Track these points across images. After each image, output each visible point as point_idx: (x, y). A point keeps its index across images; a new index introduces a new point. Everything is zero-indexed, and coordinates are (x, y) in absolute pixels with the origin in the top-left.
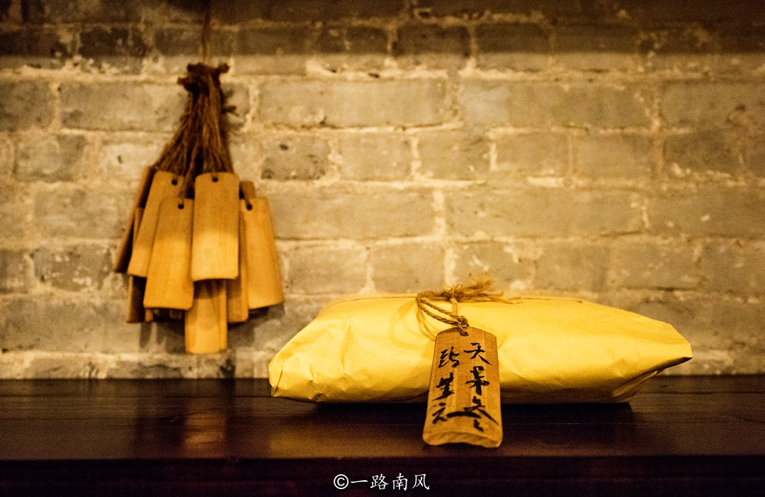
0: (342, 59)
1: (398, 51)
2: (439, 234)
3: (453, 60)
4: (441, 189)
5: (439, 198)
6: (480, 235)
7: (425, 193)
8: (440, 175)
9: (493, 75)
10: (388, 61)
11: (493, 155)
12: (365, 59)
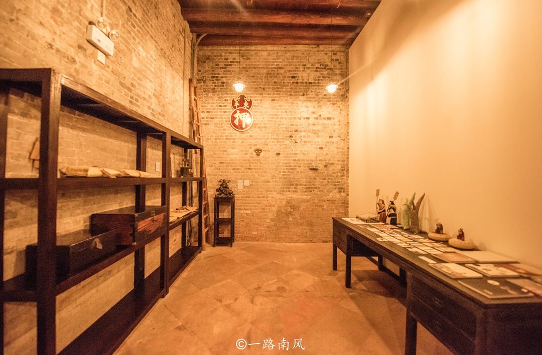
0: (64, 128)
1: (72, 128)
2: (76, 157)
3: (79, 132)
4: (77, 150)
5: (76, 152)
6: (81, 158)
7: (75, 151)
8: (77, 148)
9: (83, 135)
10: (71, 130)
11: (83, 147)
12: (67, 129)
